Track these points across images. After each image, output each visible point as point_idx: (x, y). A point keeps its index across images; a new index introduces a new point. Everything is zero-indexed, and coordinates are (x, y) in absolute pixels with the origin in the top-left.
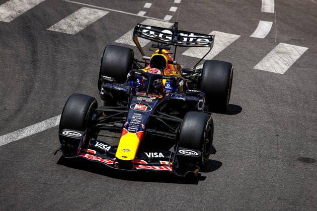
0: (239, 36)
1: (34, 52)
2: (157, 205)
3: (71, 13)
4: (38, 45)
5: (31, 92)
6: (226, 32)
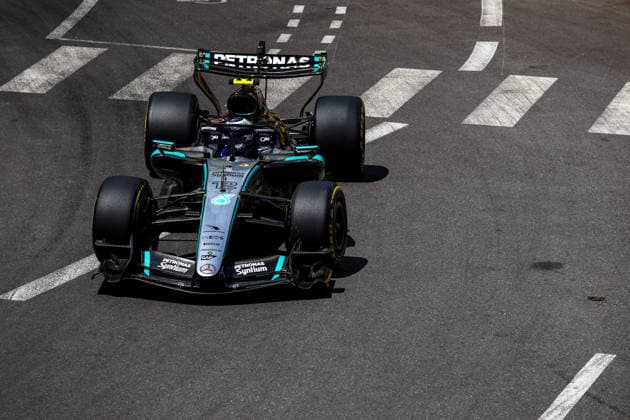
0: (440, 72)
3: (152, 66)
4: (94, 125)
5: (78, 205)
6: (419, 68)
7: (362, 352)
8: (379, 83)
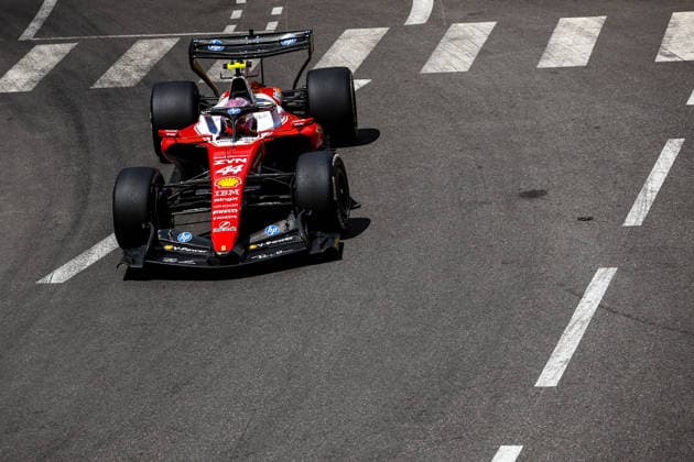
0: (388, 28)
1: (80, 128)
2: (322, 316)
3: (122, 54)
4: (84, 114)
5: (88, 189)
6: (367, 27)
7: (384, 293)
8: (335, 45)
